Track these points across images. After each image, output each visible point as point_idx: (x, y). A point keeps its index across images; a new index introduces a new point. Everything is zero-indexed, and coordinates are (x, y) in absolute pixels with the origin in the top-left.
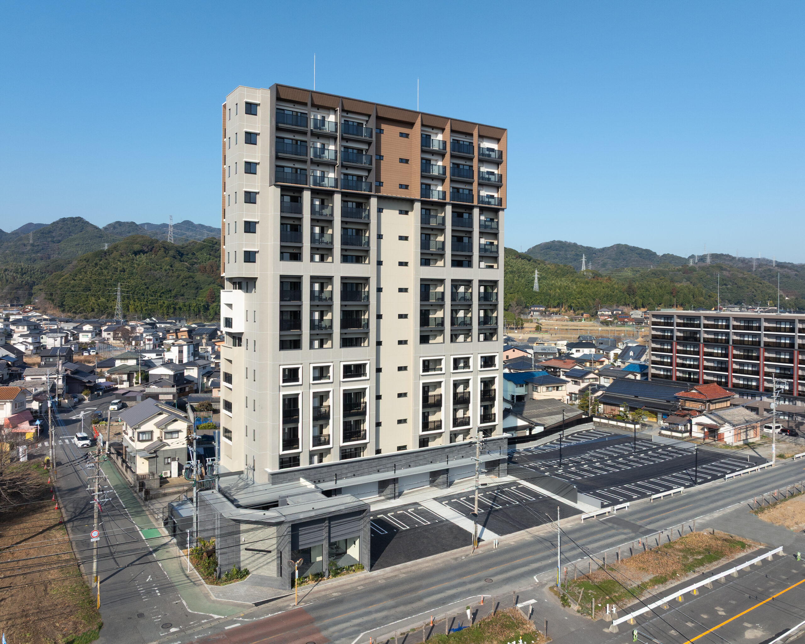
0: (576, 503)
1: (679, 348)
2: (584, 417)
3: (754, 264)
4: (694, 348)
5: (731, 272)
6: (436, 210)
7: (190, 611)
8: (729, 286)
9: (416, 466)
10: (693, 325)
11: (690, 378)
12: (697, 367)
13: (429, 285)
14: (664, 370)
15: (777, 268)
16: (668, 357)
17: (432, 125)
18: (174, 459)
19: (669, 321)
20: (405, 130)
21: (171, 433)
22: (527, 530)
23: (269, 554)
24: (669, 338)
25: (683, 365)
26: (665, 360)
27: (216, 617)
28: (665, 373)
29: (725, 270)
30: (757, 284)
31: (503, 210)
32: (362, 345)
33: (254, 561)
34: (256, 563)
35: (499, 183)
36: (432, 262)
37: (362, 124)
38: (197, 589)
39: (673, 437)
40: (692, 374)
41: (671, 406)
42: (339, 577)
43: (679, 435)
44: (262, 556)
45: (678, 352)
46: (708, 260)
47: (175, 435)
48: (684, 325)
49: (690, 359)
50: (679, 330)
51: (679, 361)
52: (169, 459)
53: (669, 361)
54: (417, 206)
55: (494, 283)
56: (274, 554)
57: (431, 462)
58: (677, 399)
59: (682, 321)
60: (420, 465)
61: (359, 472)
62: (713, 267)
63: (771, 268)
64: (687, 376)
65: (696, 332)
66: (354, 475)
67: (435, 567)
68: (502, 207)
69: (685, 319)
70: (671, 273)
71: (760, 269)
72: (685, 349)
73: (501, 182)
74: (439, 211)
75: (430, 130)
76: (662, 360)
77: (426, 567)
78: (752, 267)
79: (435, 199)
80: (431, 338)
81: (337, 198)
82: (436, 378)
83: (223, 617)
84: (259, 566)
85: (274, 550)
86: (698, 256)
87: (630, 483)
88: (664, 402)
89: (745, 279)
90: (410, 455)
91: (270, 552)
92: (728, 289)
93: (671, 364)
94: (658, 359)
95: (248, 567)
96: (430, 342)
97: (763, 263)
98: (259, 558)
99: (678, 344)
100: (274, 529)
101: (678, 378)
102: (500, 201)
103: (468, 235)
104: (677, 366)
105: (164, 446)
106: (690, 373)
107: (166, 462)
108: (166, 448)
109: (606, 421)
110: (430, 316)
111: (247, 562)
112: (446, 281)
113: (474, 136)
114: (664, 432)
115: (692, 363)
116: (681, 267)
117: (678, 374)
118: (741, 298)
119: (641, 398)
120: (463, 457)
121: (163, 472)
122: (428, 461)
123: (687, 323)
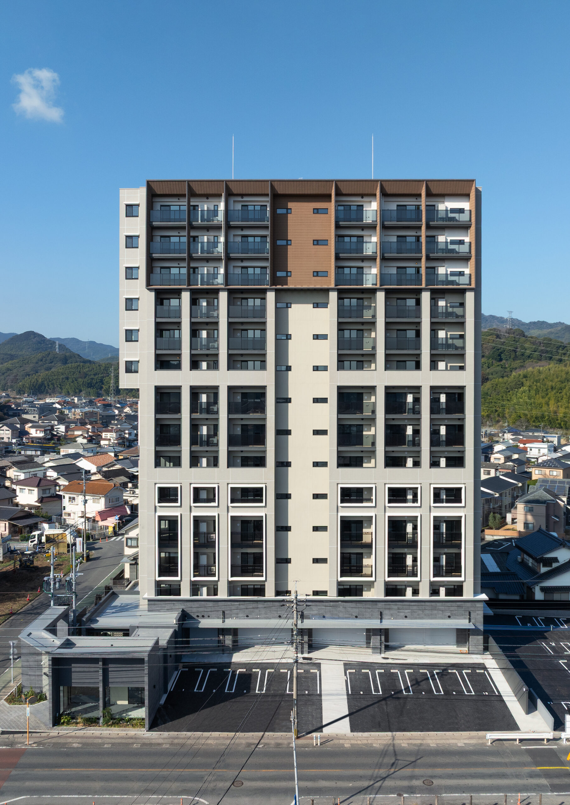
6: (369, 298)
9: (333, 618)
13: (362, 394)
17: (361, 192)
20: (319, 205)
35: (468, 255)
36: (365, 366)
54: (333, 296)
55: (459, 390)
57: (356, 617)
60: (339, 618)
61: (254, 615)
66: (247, 616)
74: (372, 300)
75: (359, 199)
79: (369, 286)
80: (365, 460)
81: (223, 297)
82: (363, 512)
90: (325, 603)
96: (364, 465)
102: (470, 278)
103: (414, 327)
110: (364, 433)
112: (377, 389)
113: (422, 197)
120: (406, 617)
122: (352, 615)
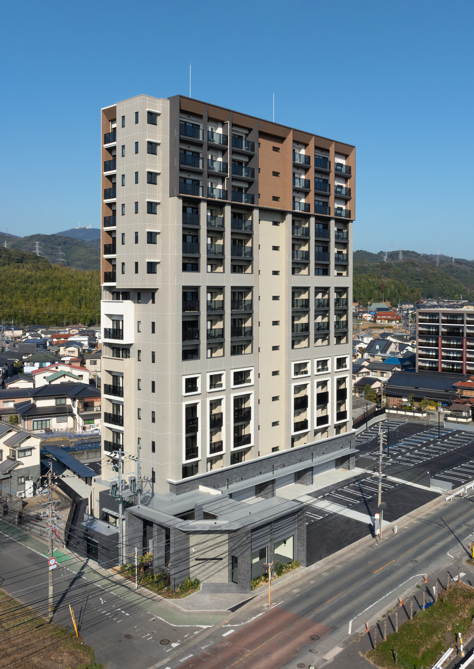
0: (429, 487)
1: (444, 342)
2: (377, 409)
3: (438, 261)
4: (457, 342)
5: (423, 268)
6: (299, 221)
7: (175, 626)
8: (421, 281)
9: (289, 465)
10: (456, 322)
11: (453, 369)
12: (461, 359)
13: (294, 293)
14: (430, 362)
15: (455, 264)
16: (433, 350)
17: (298, 140)
18: (27, 479)
19: (434, 318)
20: (277, 145)
21: (24, 450)
22: (407, 514)
23: (221, 562)
24: (434, 333)
25: (448, 358)
26: (431, 354)
27: (205, 627)
28: (431, 365)
29: (418, 266)
30: (445, 279)
31: (352, 221)
32: (243, 352)
33: (204, 570)
34: (206, 572)
35: (348, 197)
36: (296, 271)
37: (242, 137)
38: (160, 604)
39: (459, 422)
40: (455, 365)
41: (450, 395)
42: (283, 576)
43: (464, 420)
44: (214, 564)
45: (444, 346)
46: (401, 257)
47: (28, 453)
48: (448, 321)
49: (453, 352)
50: (444, 327)
51: (444, 354)
52: (23, 479)
53: (434, 354)
54: (289, 218)
55: (345, 290)
56: (226, 561)
57: (300, 461)
58: (455, 388)
59: (446, 318)
60: (292, 464)
61: (246, 477)
62: (406, 263)
63: (452, 264)
64: (451, 367)
65: (458, 328)
66: (242, 479)
67: (360, 556)
68: (351, 219)
69: (449, 316)
70: (370, 269)
71: (443, 265)
72: (448, 343)
73: (350, 195)
74: (303, 223)
75: (296, 145)
76: (427, 353)
77: (352, 556)
78: (435, 262)
81: (228, 210)
82: (303, 381)
83: (211, 626)
84: (210, 574)
85: (225, 557)
86: (388, 253)
87: (457, 466)
88: (443, 392)
89: (434, 275)
90: (285, 455)
91: (221, 559)
92: (420, 283)
93: (436, 357)
94: (424, 353)
95: (198, 577)
97: (444, 259)
98: (210, 567)
99: (443, 339)
100: (226, 537)
101: (443, 370)
102: (349, 213)
103: (323, 245)
104: (443, 359)
105: (19, 464)
106: (453, 364)
107: (20, 482)
108: (20, 467)
109: (395, 412)
111: (197, 572)
113: (330, 152)
114: (449, 418)
115: (455, 355)
116: (378, 263)
117: (444, 366)
118: (432, 292)
119: (421, 389)
120: (323, 453)
121: (18, 493)
122: (298, 460)
123: (450, 320)
